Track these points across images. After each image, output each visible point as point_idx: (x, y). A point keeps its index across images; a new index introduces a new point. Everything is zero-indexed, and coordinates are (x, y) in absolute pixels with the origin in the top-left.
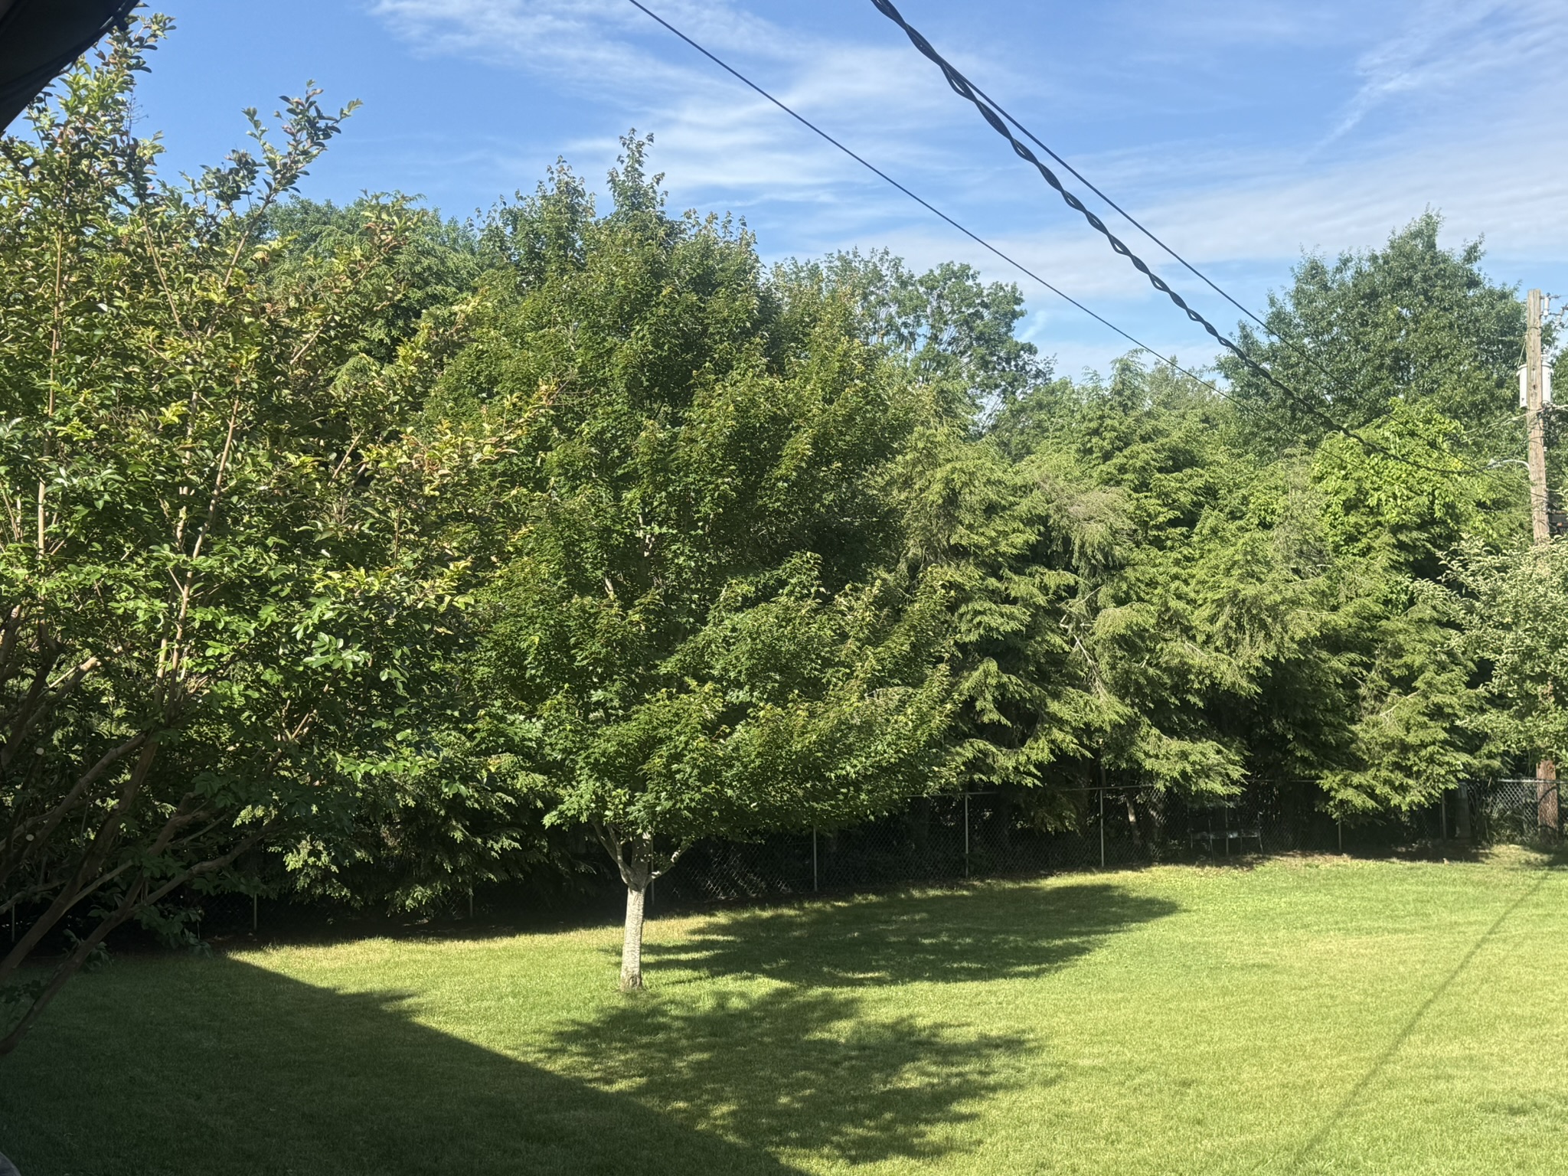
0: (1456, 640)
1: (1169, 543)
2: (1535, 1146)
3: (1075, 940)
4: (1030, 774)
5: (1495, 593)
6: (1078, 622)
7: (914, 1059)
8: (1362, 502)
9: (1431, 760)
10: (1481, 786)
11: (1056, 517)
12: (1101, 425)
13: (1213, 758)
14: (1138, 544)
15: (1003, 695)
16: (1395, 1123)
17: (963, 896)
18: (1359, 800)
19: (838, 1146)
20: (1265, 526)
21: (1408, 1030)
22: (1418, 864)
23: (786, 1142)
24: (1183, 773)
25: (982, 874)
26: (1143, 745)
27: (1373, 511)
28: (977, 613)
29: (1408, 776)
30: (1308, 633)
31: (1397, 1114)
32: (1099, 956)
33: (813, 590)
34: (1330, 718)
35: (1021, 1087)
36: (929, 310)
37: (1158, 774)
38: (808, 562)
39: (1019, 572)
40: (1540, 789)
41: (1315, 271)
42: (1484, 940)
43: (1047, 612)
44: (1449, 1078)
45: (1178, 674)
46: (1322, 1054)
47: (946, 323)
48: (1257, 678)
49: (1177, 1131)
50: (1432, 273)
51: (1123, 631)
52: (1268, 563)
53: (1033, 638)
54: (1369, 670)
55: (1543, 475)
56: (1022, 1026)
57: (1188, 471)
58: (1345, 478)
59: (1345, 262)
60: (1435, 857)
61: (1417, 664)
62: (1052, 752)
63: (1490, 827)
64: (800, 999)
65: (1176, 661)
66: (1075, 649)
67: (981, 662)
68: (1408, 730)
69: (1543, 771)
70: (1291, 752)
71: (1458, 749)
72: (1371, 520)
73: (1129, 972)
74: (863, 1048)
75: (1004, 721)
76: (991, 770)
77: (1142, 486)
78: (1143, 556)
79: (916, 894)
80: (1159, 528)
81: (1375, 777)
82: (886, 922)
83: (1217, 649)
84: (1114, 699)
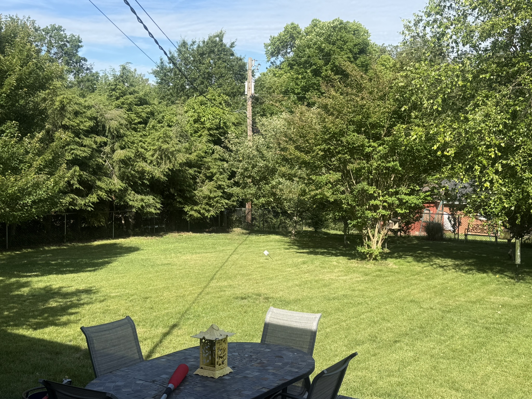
0: (226, 165)
1: (139, 130)
2: (249, 307)
3: (106, 260)
4: (90, 206)
5: (237, 151)
6: (107, 155)
7: (53, 298)
8: (199, 120)
9: (217, 202)
10: (231, 210)
11: (100, 118)
12: (116, 87)
13: (152, 201)
14: (128, 129)
15: (81, 179)
16: (210, 304)
17: (64, 249)
18: (196, 215)
19: (29, 325)
20: (169, 126)
21: (212, 279)
22: (212, 234)
23: (9, 326)
24: (142, 206)
25: (71, 241)
26: (129, 197)
27: (203, 123)
28: (72, 149)
29: (210, 207)
30: (183, 161)
31: (211, 301)
32: (114, 264)
33: (16, 135)
34: (188, 188)
35: (92, 303)
36: (46, 41)
37: (134, 206)
38: (14, 125)
39: (87, 136)
40: (247, 212)
41: (184, 44)
42: (232, 254)
43: (96, 151)
44: (225, 291)
45: (141, 173)
46: (188, 287)
47: (53, 46)
48: (167, 175)
49: (145, 311)
50: (220, 49)
51: (123, 158)
52: (171, 138)
53: (92, 159)
54: (200, 174)
55: (251, 116)
56: (91, 286)
57: (145, 106)
58: (194, 112)
59: (194, 43)
60: (217, 232)
61: (214, 172)
62: (98, 198)
63: (233, 223)
64: (8, 282)
65: (141, 169)
66: (106, 164)
67: (73, 167)
68: (211, 193)
69: (248, 206)
70: (176, 200)
71: (225, 199)
72: (202, 126)
73: (125, 268)
74: (34, 296)
75: (81, 188)
76: (75, 205)
77: (130, 110)
78: (130, 133)
79: (46, 248)
80: (135, 124)
81: (201, 207)
82: (37, 257)
83: (154, 165)
84: (120, 181)
